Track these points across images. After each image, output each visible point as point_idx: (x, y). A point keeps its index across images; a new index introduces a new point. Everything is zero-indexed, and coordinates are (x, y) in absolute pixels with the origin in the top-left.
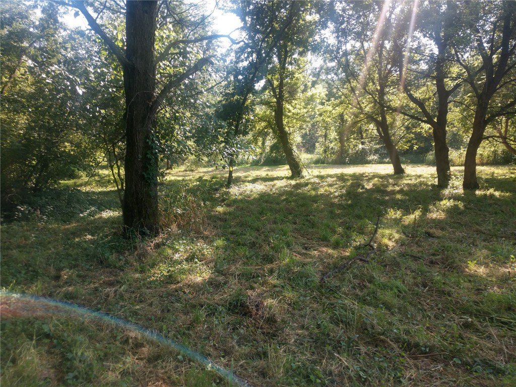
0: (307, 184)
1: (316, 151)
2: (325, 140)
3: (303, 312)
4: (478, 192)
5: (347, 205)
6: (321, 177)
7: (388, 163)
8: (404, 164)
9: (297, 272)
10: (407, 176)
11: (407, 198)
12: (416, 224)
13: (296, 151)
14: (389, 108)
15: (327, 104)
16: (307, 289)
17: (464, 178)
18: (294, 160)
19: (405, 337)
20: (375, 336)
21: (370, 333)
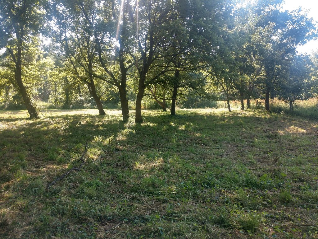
0: (40, 123)
1: (49, 100)
2: (56, 93)
3: (30, 213)
4: (142, 124)
5: (69, 135)
6: (52, 118)
7: (96, 108)
8: (105, 109)
9: (29, 184)
10: (107, 116)
11: (106, 129)
12: (110, 144)
13: (33, 100)
14: (95, 75)
15: (55, 70)
16: (36, 196)
17: (136, 117)
18: (31, 106)
19: (99, 213)
20: (80, 218)
21: (78, 216)
